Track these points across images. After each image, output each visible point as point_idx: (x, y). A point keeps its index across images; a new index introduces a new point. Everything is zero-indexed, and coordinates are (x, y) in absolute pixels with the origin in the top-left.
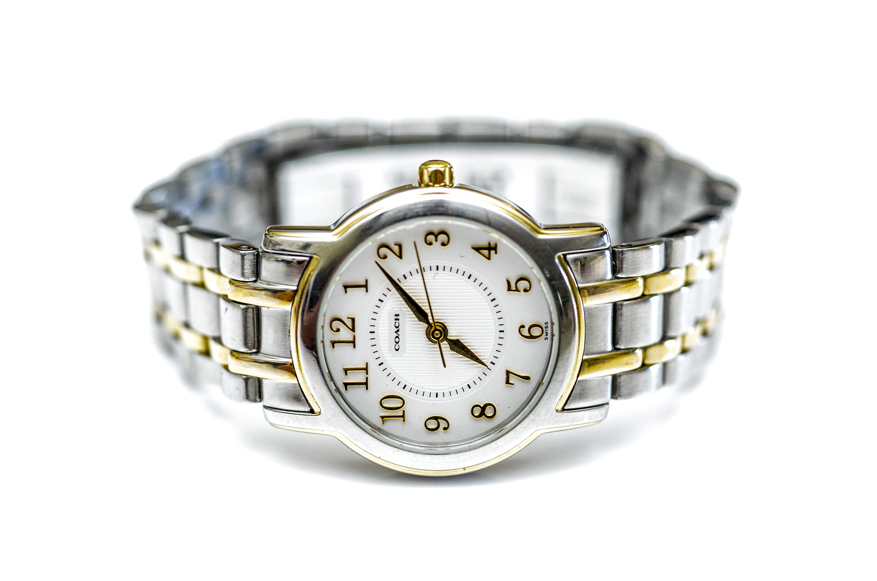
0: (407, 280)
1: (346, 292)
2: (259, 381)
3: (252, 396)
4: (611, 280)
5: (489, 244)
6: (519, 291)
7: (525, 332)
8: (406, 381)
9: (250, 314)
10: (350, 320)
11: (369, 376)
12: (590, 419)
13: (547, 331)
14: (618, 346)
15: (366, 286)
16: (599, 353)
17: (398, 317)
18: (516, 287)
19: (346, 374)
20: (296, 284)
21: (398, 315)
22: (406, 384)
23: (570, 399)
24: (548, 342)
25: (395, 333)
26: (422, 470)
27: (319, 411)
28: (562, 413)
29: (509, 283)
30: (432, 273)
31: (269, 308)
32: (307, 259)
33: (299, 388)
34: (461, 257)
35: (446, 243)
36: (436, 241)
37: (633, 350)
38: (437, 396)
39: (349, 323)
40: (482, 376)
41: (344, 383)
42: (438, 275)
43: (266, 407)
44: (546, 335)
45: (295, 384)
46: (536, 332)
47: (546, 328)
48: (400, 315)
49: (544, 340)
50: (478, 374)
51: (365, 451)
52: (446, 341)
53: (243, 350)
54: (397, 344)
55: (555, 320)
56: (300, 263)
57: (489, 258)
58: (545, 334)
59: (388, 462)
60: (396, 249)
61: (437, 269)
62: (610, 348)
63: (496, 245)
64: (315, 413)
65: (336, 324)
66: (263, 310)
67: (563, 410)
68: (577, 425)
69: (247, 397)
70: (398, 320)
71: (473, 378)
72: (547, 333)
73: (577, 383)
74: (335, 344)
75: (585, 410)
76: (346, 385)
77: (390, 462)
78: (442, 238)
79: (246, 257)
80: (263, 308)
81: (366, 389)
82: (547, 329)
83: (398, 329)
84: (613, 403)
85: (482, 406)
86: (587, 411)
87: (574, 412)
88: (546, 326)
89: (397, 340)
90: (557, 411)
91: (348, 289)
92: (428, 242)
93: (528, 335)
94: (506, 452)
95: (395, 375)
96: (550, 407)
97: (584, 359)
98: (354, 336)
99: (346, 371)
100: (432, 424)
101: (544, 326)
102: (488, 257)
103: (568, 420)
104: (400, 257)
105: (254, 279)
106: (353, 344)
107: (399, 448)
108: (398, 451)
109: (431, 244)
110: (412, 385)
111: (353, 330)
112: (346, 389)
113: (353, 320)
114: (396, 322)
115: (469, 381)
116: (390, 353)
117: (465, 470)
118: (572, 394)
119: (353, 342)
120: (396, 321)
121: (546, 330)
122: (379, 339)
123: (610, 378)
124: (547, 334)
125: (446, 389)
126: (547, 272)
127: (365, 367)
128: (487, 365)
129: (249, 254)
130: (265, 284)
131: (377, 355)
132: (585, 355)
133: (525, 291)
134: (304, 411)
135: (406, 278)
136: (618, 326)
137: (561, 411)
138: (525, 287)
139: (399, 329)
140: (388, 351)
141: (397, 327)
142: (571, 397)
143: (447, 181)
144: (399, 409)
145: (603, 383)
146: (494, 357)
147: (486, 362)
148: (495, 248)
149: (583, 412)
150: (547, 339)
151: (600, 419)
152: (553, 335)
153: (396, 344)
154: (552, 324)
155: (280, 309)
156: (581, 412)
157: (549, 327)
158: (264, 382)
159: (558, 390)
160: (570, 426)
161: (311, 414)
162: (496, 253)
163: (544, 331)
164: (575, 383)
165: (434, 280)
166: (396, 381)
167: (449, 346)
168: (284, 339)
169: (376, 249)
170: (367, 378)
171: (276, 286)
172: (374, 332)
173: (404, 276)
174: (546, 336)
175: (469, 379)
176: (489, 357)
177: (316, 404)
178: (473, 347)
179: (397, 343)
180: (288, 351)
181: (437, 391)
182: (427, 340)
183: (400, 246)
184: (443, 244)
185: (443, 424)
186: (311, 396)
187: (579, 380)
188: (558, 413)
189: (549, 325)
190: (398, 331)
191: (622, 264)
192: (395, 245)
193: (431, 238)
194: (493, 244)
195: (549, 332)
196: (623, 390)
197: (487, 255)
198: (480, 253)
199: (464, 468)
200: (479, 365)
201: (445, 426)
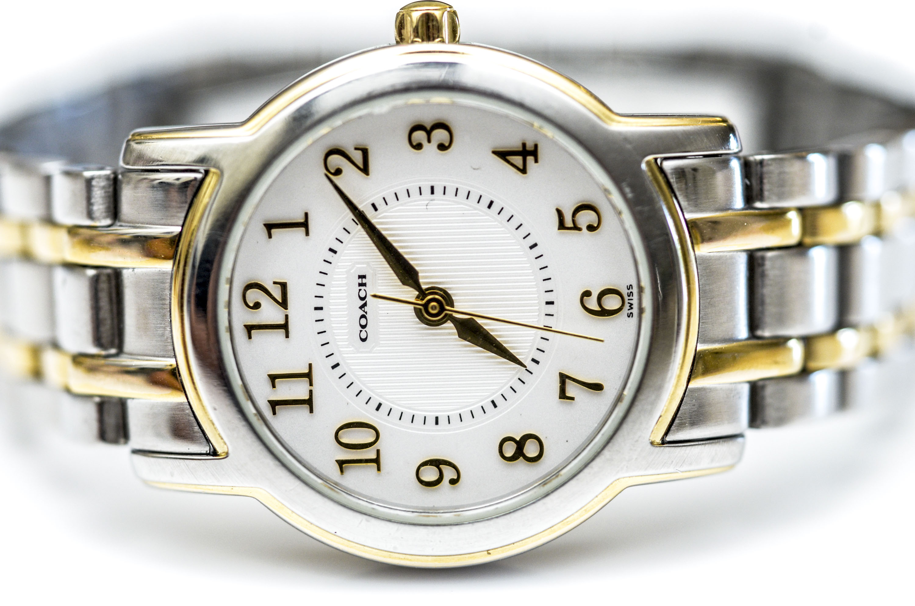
0: (378, 212)
1: (270, 236)
2: (122, 403)
3: (110, 433)
4: (743, 209)
5: (524, 145)
6: (580, 229)
7: (593, 304)
8: (380, 396)
9: (104, 285)
10: (278, 287)
11: (315, 389)
12: (712, 461)
13: (630, 302)
14: (759, 333)
15: (305, 225)
16: (725, 341)
17: (364, 279)
18: (574, 221)
19: (274, 386)
20: (181, 223)
21: (364, 277)
22: (382, 401)
23: (675, 422)
24: (634, 320)
25: (360, 310)
26: (413, 556)
27: (226, 451)
28: (662, 448)
29: (560, 213)
30: (424, 200)
31: (135, 270)
32: (199, 176)
33: (189, 411)
34: (474, 169)
35: (447, 144)
36: (429, 141)
37: (785, 340)
38: (437, 423)
39: (277, 293)
40: (518, 386)
41: (269, 401)
42: (434, 202)
43: (136, 452)
44: (630, 308)
45: (182, 404)
46: (612, 303)
47: (629, 296)
48: (367, 276)
49: (627, 317)
50: (509, 381)
51: (309, 522)
52: (451, 321)
53: (94, 350)
54: (364, 330)
55: (646, 282)
56: (186, 185)
57: (523, 171)
58: (627, 306)
59: (352, 542)
60: (358, 157)
61: (432, 193)
62: (743, 332)
63: (536, 146)
64: (218, 455)
65: (253, 295)
66: (126, 274)
67: (663, 442)
68: (690, 471)
69: (103, 436)
70: (364, 285)
71: (500, 389)
72: (632, 304)
73: (686, 393)
74: (253, 331)
75: (703, 444)
76: (274, 404)
77: (354, 542)
78: (440, 135)
79: (94, 183)
80: (125, 272)
81: (310, 412)
82: (631, 297)
83: (364, 302)
84: (752, 435)
85: (518, 439)
86: (707, 445)
87: (683, 448)
88: (629, 291)
89: (363, 322)
90: (652, 443)
91: (273, 231)
92: (414, 144)
93: (597, 308)
94: (562, 521)
95: (361, 385)
96: (640, 437)
97: (698, 350)
98: (287, 316)
99: (273, 378)
100: (430, 474)
101: (625, 292)
102: (521, 167)
103: (672, 462)
104: (365, 170)
105: (108, 222)
106: (283, 330)
107: (370, 516)
108: (368, 521)
109: (419, 147)
110: (393, 403)
111: (284, 304)
112: (274, 413)
113: (284, 286)
114: (360, 290)
115: (494, 394)
116: (350, 346)
117: (489, 554)
118: (679, 413)
119: (285, 327)
120: (361, 288)
121: (629, 300)
122: (331, 321)
123: (745, 390)
124: (632, 306)
125: (454, 410)
126: (627, 190)
127: (306, 371)
128: (526, 364)
129: (99, 177)
130: (126, 226)
131: (327, 350)
132: (701, 343)
133: (591, 228)
134: (199, 452)
135: (376, 209)
136: (758, 296)
137: (660, 445)
138: (592, 222)
139: (366, 301)
140: (347, 343)
141: (362, 299)
142: (677, 419)
143: (446, 32)
144: (370, 446)
145: (733, 397)
146: (538, 349)
147: (523, 358)
148: (534, 153)
149: (700, 447)
150: (632, 317)
151: (729, 462)
152: (641, 310)
153: (361, 329)
154: (641, 290)
155: (154, 270)
156: (697, 446)
157: (634, 293)
158: (131, 404)
159: (654, 404)
160: (677, 472)
161: (212, 457)
162: (536, 161)
163: (627, 301)
164: (685, 393)
165: (427, 211)
166: (363, 397)
167: (456, 331)
168: (161, 324)
169: (323, 157)
170: (311, 391)
171: (146, 228)
172: (321, 308)
173: (373, 205)
174: (629, 310)
175: (493, 391)
176: (527, 350)
177: (220, 439)
178: (500, 331)
179: (363, 327)
180: (168, 344)
181: (437, 414)
182: (416, 322)
183: (365, 152)
184: (442, 147)
185: (449, 474)
186: (211, 425)
187: (691, 388)
188: (654, 448)
189: (635, 290)
190: (365, 305)
191: (761, 182)
192: (356, 149)
193: (419, 136)
194: (530, 146)
195: (635, 302)
196: (770, 413)
197: (520, 165)
198: (508, 162)
199: (488, 551)
200: (511, 364)
201: (452, 477)
